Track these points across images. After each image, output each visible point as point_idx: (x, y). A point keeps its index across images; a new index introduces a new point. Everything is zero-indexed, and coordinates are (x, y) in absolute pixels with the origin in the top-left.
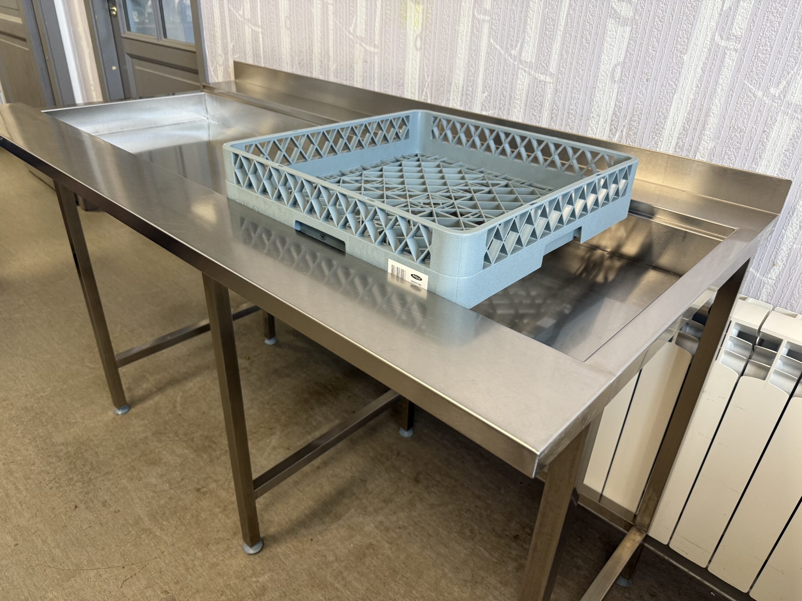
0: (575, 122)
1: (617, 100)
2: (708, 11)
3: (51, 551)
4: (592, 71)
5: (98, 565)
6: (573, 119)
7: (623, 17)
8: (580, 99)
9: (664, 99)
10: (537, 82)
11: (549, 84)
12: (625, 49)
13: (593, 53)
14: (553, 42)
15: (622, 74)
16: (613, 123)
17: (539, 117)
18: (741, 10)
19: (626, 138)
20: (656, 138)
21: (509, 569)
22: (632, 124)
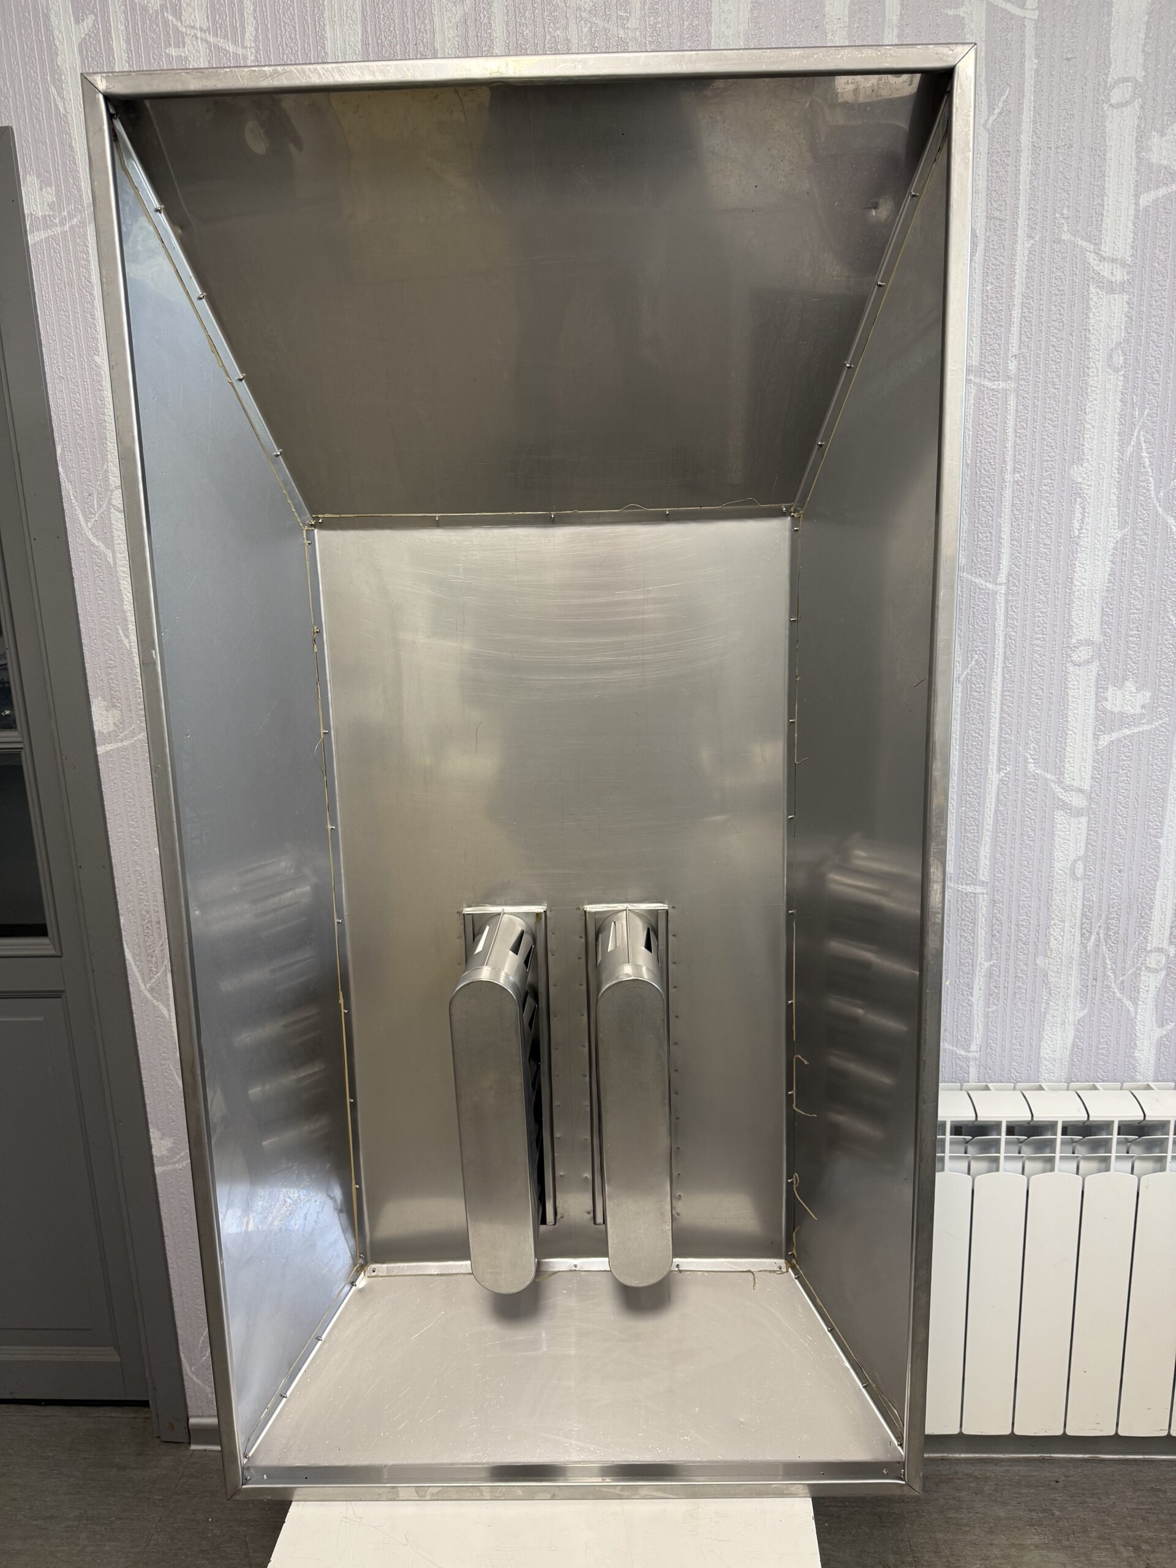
0: (1029, 935)
1: (1084, 899)
4: (1044, 871)
6: (1026, 930)
7: (1075, 807)
8: (1032, 906)
9: (1145, 888)
10: (962, 896)
11: (980, 896)
13: (1041, 851)
14: (979, 845)
16: (1084, 926)
17: (973, 938)
19: (1105, 940)
20: (1144, 933)
22: (1109, 923)
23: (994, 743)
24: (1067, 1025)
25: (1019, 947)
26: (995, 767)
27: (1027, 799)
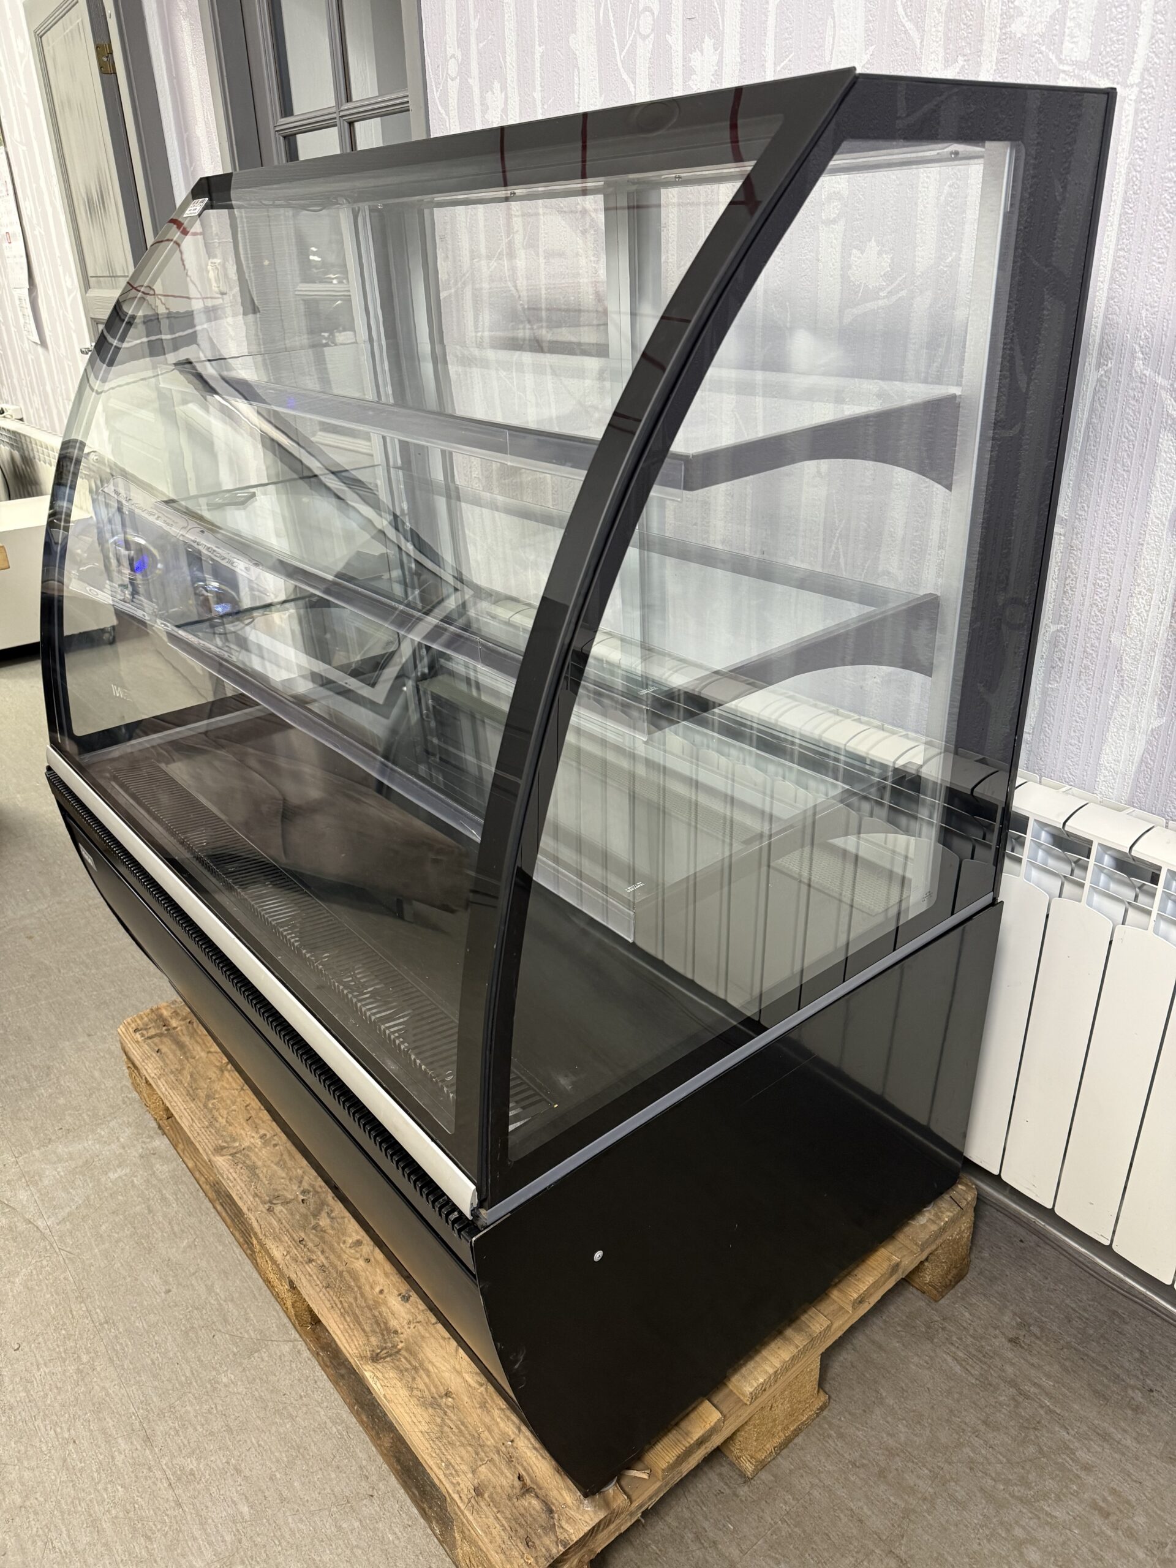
0: (1107, 600)
3: (220, 1305)
4: (1136, 516)
8: (1115, 562)
21: (1002, 1399)
23: (1096, 327)
24: (1137, 732)
25: (1093, 614)
26: (1094, 361)
27: (1128, 410)
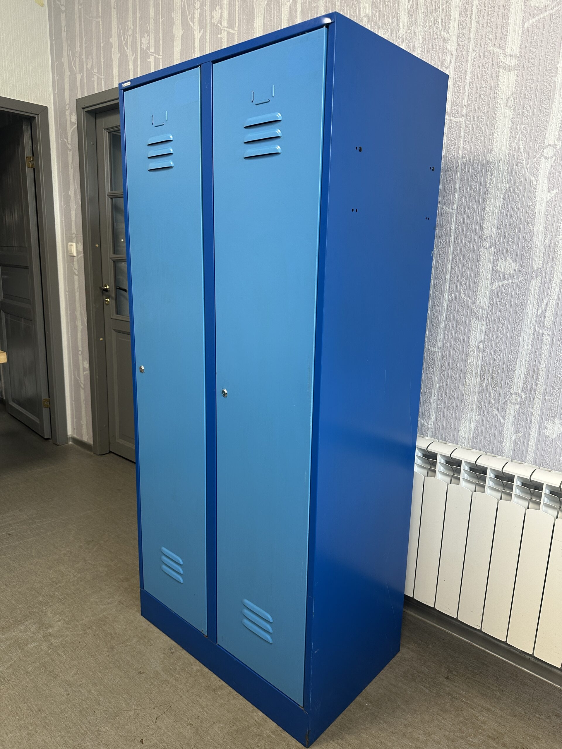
1: (482, 362)
2: (530, 315)
5: (134, 707)
6: (456, 372)
7: (481, 317)
8: (459, 361)
9: (511, 361)
10: (430, 352)
11: (437, 353)
12: (484, 334)
13: (464, 335)
14: (438, 329)
15: (484, 347)
18: (547, 315)
20: (510, 384)
22: (493, 376)
23: (447, 283)
24: (471, 422)
25: (452, 380)
26: (447, 294)
27: (460, 310)
